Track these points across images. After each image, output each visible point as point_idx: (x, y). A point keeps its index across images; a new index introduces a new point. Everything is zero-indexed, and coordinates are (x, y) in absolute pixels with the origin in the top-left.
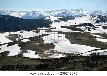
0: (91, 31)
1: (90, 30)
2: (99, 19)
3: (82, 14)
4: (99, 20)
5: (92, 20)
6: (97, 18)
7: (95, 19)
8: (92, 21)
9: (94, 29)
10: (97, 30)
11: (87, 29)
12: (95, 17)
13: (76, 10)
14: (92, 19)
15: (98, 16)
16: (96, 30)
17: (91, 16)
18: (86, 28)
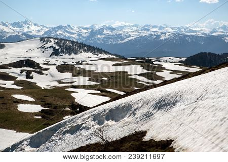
0: (32, 78)
1: (31, 75)
2: (57, 47)
3: (27, 32)
4: (58, 49)
5: (44, 50)
6: (54, 46)
7: (50, 47)
8: (43, 52)
9: (40, 73)
10: (47, 75)
11: (24, 73)
12: (51, 42)
13: (14, 25)
14: (43, 47)
15: (56, 41)
16: (43, 74)
17: (42, 39)
18: (21, 73)
